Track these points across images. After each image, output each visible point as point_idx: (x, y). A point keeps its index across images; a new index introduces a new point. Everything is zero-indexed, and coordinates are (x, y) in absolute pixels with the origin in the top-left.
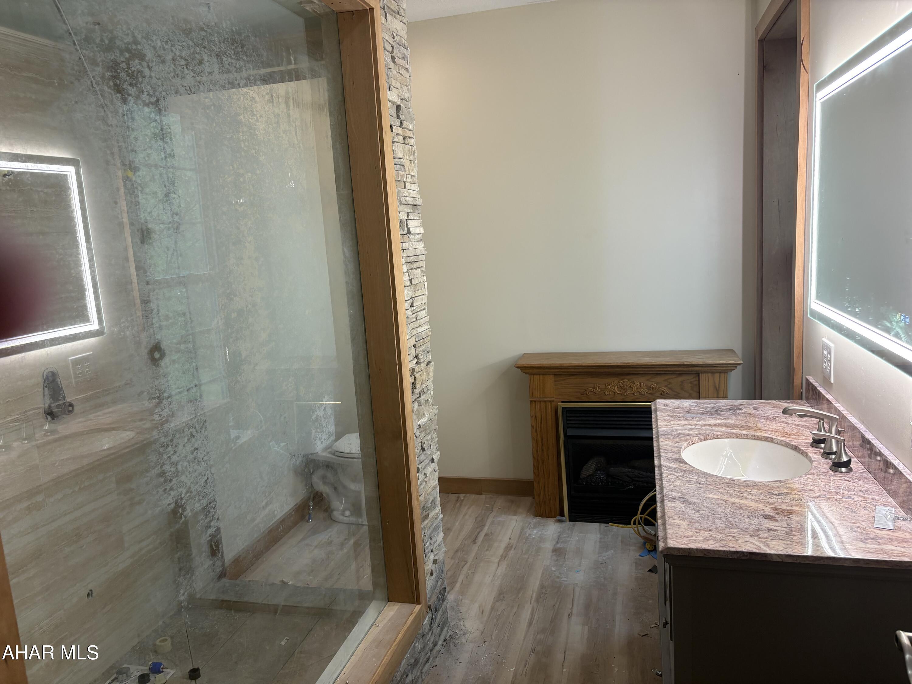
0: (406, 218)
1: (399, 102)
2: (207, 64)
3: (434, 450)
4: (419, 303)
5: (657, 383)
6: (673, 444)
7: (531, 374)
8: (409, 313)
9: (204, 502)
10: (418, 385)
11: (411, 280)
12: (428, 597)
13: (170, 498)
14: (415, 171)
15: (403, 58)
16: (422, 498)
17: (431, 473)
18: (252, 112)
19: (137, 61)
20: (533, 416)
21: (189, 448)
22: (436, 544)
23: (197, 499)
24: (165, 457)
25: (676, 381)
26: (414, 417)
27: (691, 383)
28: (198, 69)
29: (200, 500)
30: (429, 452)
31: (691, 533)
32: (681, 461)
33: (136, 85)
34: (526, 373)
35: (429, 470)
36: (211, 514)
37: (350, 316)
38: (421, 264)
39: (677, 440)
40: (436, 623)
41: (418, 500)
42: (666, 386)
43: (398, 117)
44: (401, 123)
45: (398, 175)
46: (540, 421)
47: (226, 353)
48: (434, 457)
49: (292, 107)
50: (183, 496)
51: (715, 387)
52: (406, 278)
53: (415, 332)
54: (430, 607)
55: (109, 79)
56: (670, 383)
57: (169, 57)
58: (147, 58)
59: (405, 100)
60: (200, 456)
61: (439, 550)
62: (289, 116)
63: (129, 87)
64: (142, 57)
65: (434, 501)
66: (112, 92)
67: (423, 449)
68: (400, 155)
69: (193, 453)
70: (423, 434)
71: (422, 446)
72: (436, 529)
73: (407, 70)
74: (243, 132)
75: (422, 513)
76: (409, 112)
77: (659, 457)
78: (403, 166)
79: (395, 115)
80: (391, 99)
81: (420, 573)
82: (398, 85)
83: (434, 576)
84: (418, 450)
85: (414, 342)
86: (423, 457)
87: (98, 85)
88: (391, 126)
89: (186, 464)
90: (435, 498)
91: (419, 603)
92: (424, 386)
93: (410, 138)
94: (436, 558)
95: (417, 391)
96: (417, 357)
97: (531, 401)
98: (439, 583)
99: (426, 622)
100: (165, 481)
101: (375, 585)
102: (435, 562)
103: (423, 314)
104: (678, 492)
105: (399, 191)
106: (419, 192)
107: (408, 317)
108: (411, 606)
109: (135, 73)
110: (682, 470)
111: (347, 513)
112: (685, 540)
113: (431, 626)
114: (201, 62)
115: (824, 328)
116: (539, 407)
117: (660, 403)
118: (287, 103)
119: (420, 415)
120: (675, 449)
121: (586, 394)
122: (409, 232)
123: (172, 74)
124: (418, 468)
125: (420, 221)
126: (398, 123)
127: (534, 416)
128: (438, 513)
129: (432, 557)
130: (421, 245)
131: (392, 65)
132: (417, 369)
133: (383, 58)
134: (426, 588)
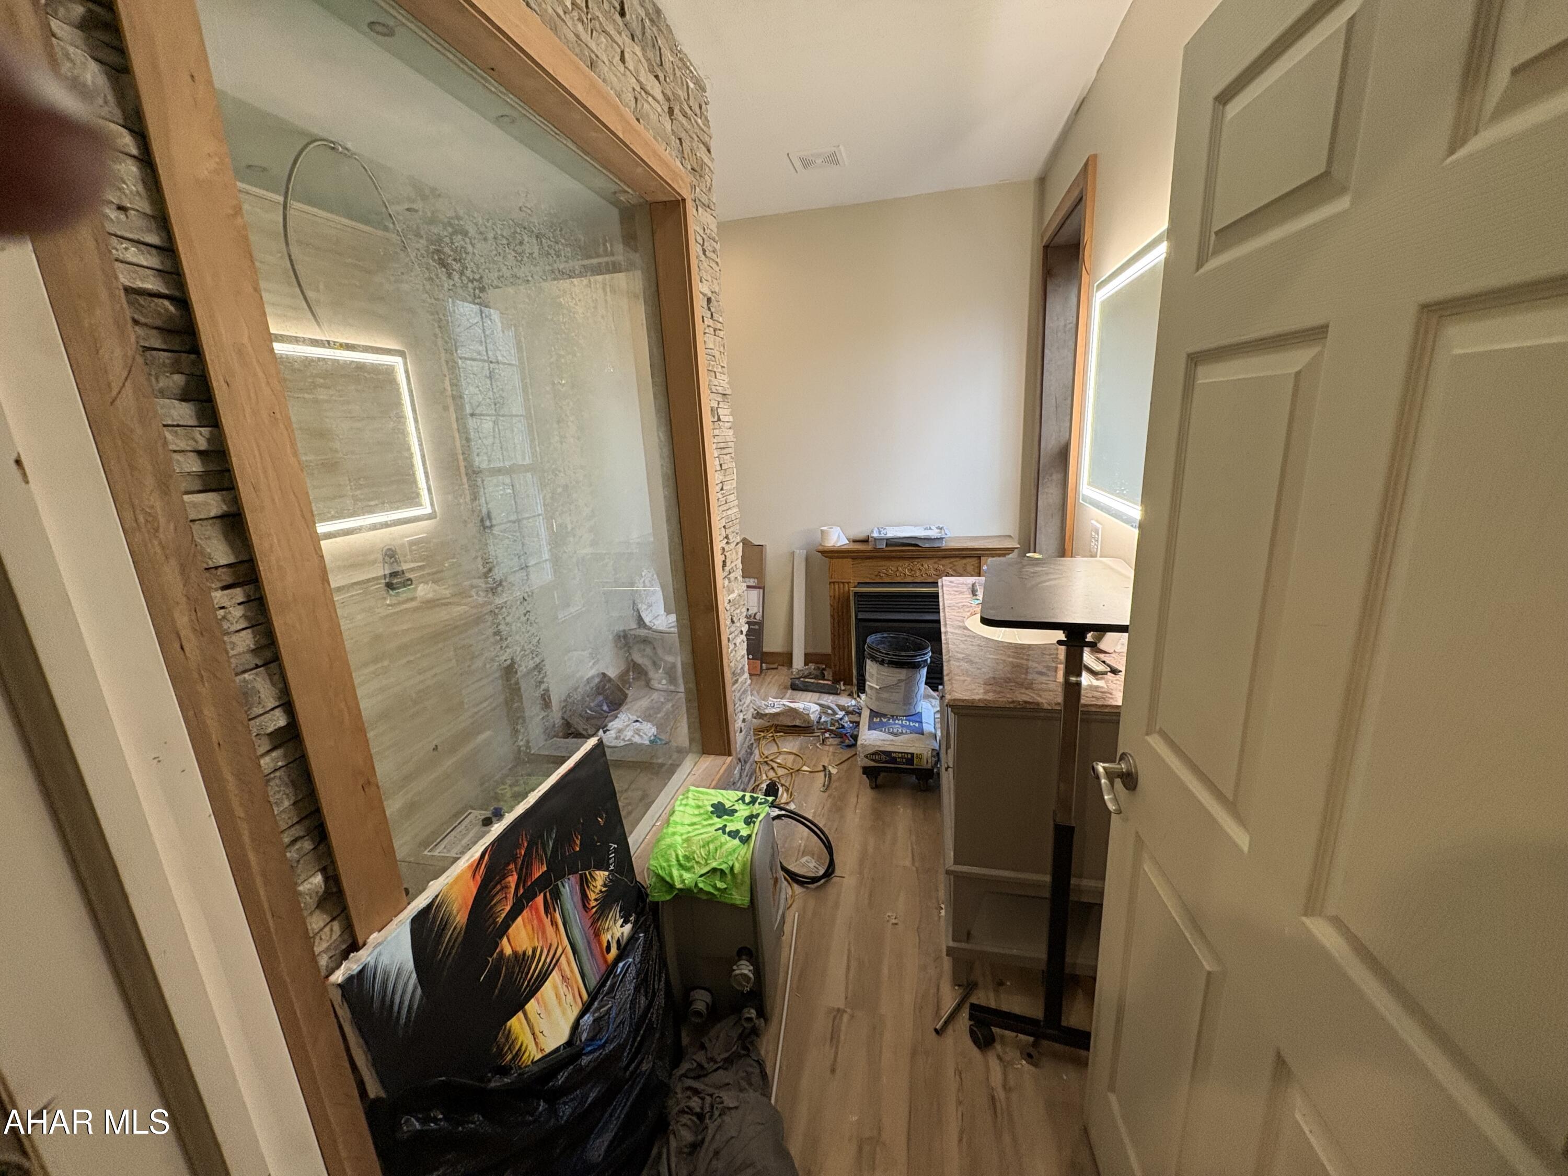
0: (716, 406)
1: (710, 295)
2: (528, 245)
3: (743, 623)
4: (728, 487)
5: (943, 566)
6: (958, 614)
7: (831, 558)
8: (720, 495)
9: (537, 660)
10: (728, 563)
11: (721, 465)
12: (738, 750)
13: (506, 654)
14: (725, 362)
15: (714, 252)
16: (732, 664)
17: (740, 643)
18: (571, 294)
19: (460, 237)
21: (523, 611)
22: (745, 706)
23: (530, 657)
24: (500, 617)
25: (960, 563)
26: (725, 593)
27: (973, 565)
28: (518, 248)
29: (533, 658)
30: (738, 624)
31: (974, 687)
32: (966, 628)
33: (460, 260)
34: (826, 557)
35: (738, 641)
36: (543, 672)
37: (665, 497)
38: (730, 450)
39: (962, 610)
40: (745, 773)
41: (729, 665)
42: (951, 568)
43: (709, 309)
44: (712, 315)
45: (709, 365)
47: (553, 525)
48: (743, 629)
49: (609, 293)
50: (518, 653)
52: (717, 462)
53: (725, 514)
54: (739, 760)
55: (433, 253)
56: (955, 565)
57: (491, 235)
58: (470, 235)
59: (715, 293)
60: (532, 619)
61: (747, 710)
62: (606, 301)
63: (454, 263)
64: (465, 234)
65: (742, 668)
66: (437, 266)
67: (733, 622)
68: (711, 346)
69: (525, 615)
70: (733, 608)
71: (732, 619)
72: (745, 692)
73: (717, 263)
74: (563, 314)
75: (732, 678)
76: (719, 305)
77: (946, 625)
78: (714, 356)
79: (706, 307)
80: (702, 291)
81: (731, 729)
82: (710, 279)
83: (743, 733)
84: (728, 622)
85: (724, 524)
86: (733, 629)
87: (424, 257)
88: (703, 317)
89: (519, 625)
90: (744, 665)
91: (730, 755)
92: (733, 565)
93: (720, 330)
94: (745, 717)
95: (727, 569)
96: (727, 537)
97: (830, 582)
98: (748, 739)
99: (736, 772)
100: (501, 639)
101: (691, 740)
102: (744, 721)
103: (732, 498)
104: (962, 653)
105: (710, 381)
106: (728, 383)
107: (718, 500)
108: (723, 758)
109: (459, 249)
110: (966, 636)
111: (664, 682)
112: (968, 693)
113: (741, 776)
114: (521, 243)
115: (1094, 510)
116: (837, 587)
117: (945, 581)
118: (604, 289)
119: (730, 591)
120: (959, 619)
121: (880, 575)
122: (719, 419)
123: (494, 252)
124: (729, 638)
125: (729, 410)
126: (709, 316)
127: (833, 596)
128: (746, 679)
129: (741, 716)
130: (731, 432)
131: (703, 258)
132: (727, 548)
133: (695, 249)
134: (736, 743)
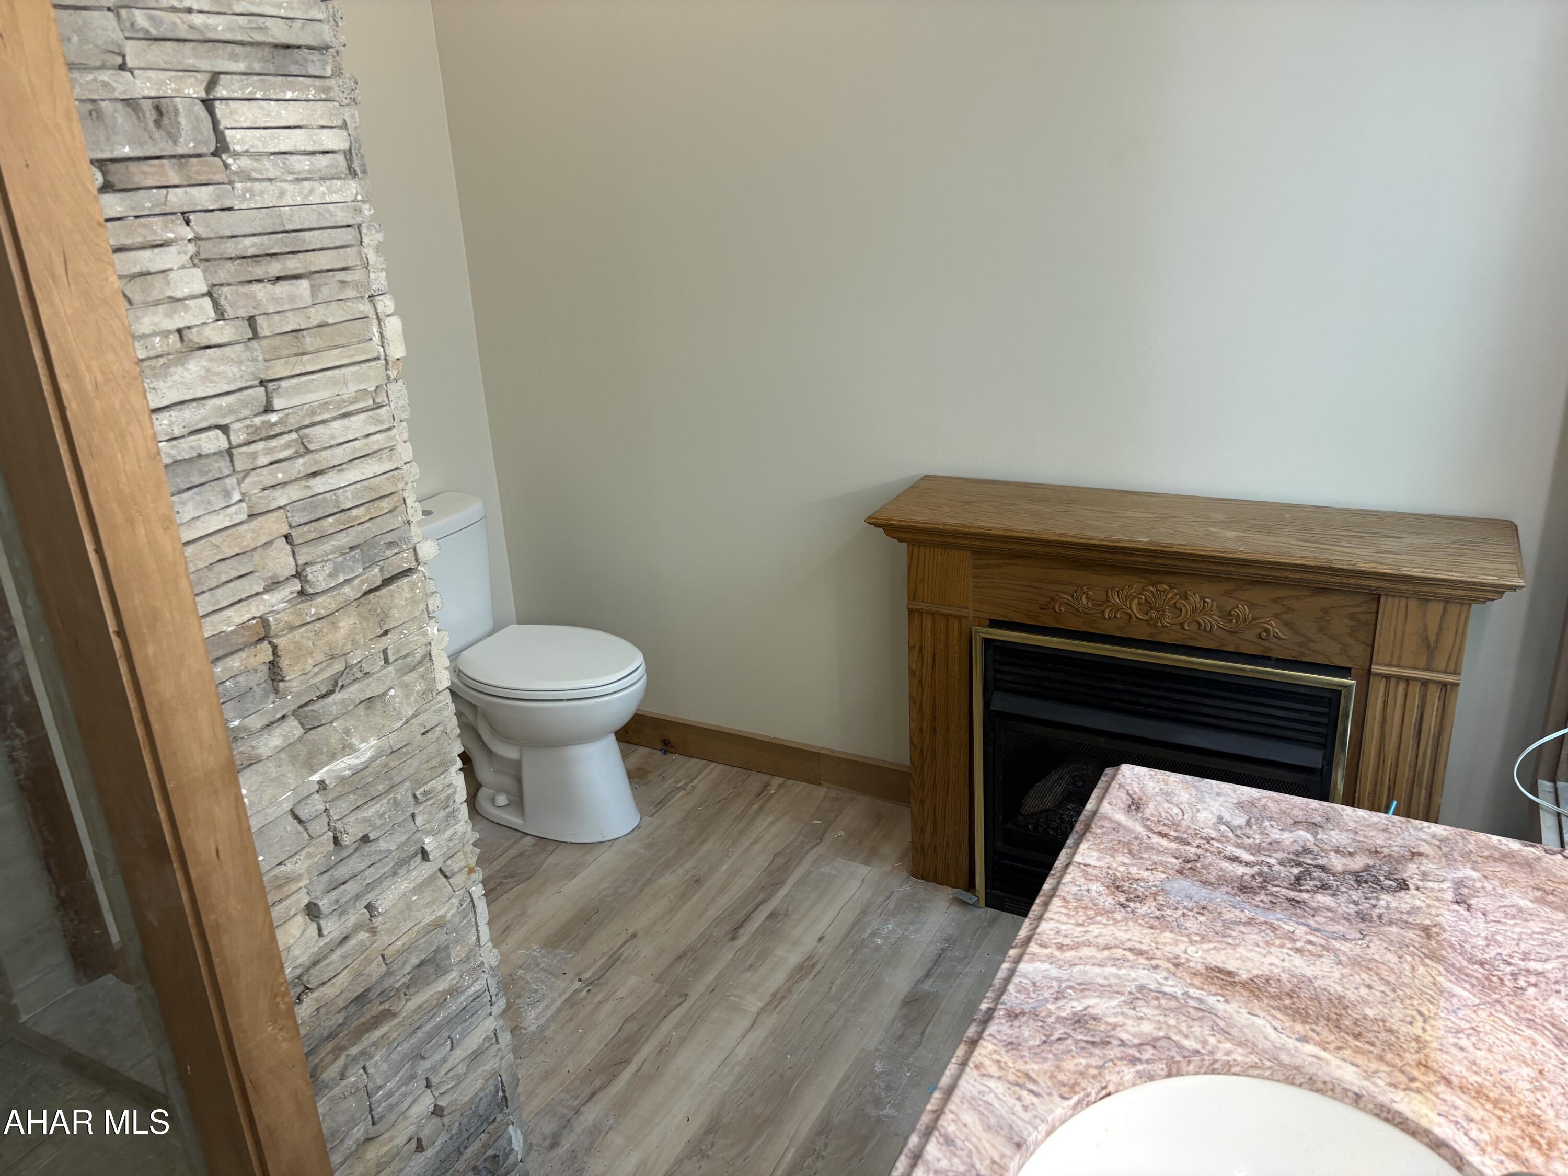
5: (1252, 606)
7: (912, 543)
20: (914, 646)
25: (1308, 606)
27: (1352, 617)
34: (900, 540)
42: (1276, 616)
46: (930, 662)
51: (1426, 639)
56: (1290, 610)
97: (911, 612)
116: (929, 626)
121: (1053, 609)
127: (917, 648)
